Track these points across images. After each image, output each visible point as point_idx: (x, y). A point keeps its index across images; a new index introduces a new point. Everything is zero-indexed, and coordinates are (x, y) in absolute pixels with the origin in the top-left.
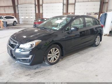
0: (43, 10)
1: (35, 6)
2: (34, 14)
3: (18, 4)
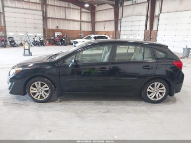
0: (158, 25)
1: (147, 19)
2: (143, 33)
3: (122, 17)
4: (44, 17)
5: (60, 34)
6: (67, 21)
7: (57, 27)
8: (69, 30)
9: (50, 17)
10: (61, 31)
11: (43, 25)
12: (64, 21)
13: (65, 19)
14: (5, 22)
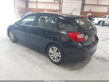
4: (83, 4)
5: (91, 14)
6: (98, 6)
7: (90, 10)
8: (98, 12)
9: (87, 4)
10: (92, 13)
11: (82, 9)
12: (96, 6)
13: (97, 5)
14: (62, 7)
